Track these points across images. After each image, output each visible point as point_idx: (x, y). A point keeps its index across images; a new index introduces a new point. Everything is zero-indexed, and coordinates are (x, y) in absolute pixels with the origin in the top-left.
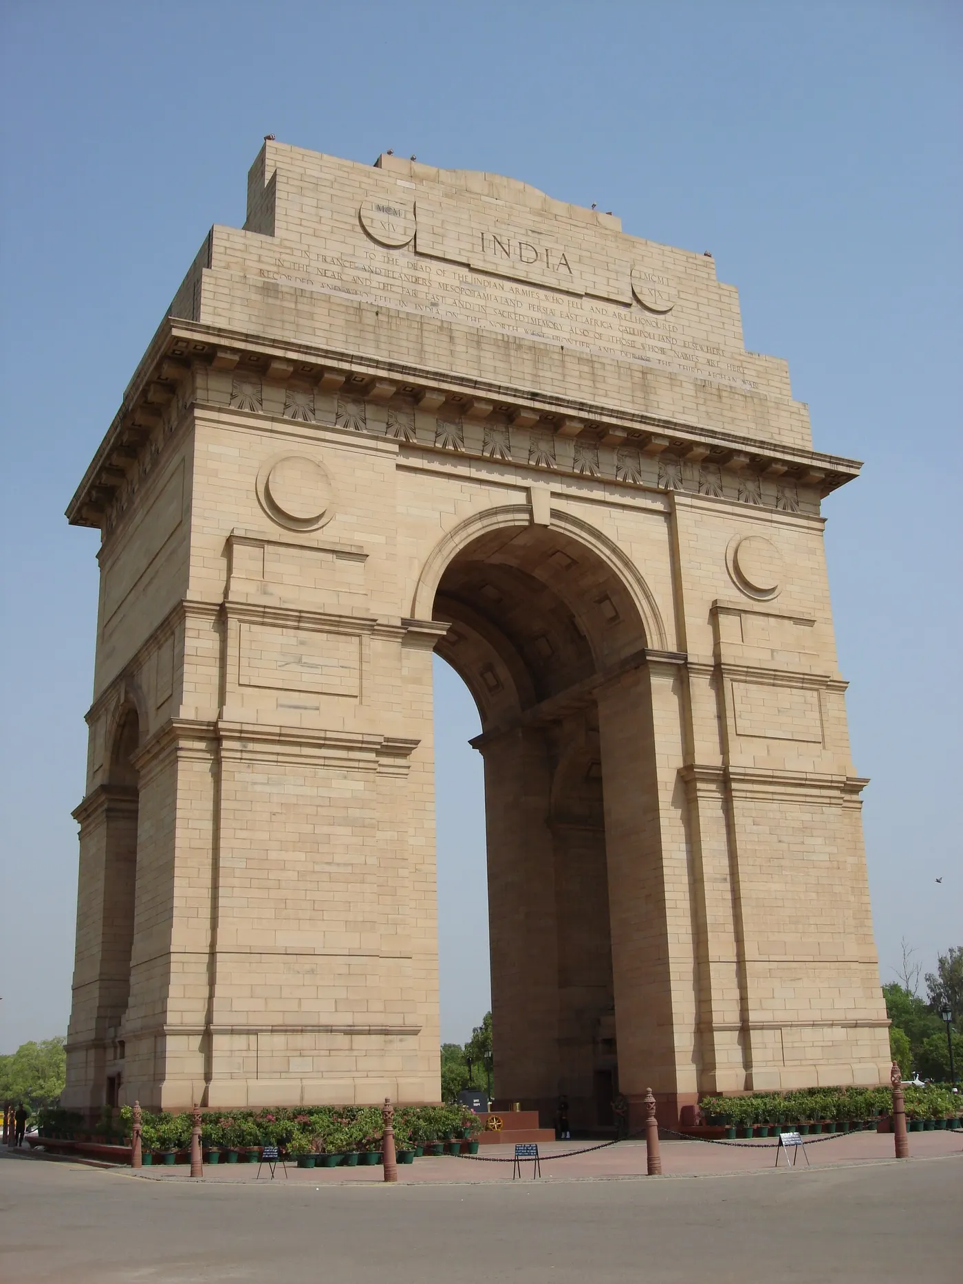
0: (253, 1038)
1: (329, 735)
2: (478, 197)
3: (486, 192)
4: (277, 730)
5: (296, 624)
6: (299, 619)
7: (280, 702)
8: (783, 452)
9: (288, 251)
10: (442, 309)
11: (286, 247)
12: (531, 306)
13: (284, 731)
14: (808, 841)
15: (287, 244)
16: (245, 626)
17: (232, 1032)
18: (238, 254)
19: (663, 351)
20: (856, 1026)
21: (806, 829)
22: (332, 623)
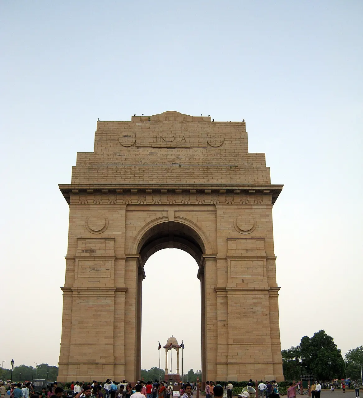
0: (78, 365)
1: (101, 288)
2: (162, 122)
3: (164, 120)
4: (87, 288)
5: (93, 260)
6: (94, 258)
7: (89, 281)
8: (252, 187)
9: (97, 155)
10: (143, 162)
11: (97, 154)
12: (172, 155)
13: (89, 288)
14: (254, 308)
15: (97, 153)
16: (80, 262)
17: (73, 364)
18: (84, 159)
19: (217, 160)
20: (267, 364)
21: (255, 304)
22: (104, 258)
